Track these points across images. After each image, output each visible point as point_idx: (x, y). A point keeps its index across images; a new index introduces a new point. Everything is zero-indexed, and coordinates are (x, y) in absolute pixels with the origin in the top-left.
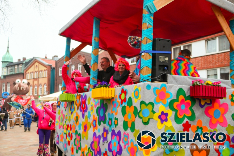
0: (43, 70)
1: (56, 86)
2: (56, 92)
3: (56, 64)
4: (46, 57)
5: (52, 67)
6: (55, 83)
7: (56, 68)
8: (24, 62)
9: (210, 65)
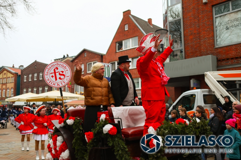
0: (11, 77)
1: (21, 90)
2: (21, 94)
3: (21, 72)
4: (13, 67)
5: (19, 74)
6: (21, 87)
7: (21, 76)
9: (134, 75)
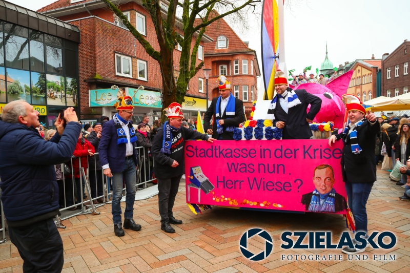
0: (367, 74)
3: (382, 65)
4: (373, 58)
5: (378, 69)
7: (382, 71)
8: (344, 68)
